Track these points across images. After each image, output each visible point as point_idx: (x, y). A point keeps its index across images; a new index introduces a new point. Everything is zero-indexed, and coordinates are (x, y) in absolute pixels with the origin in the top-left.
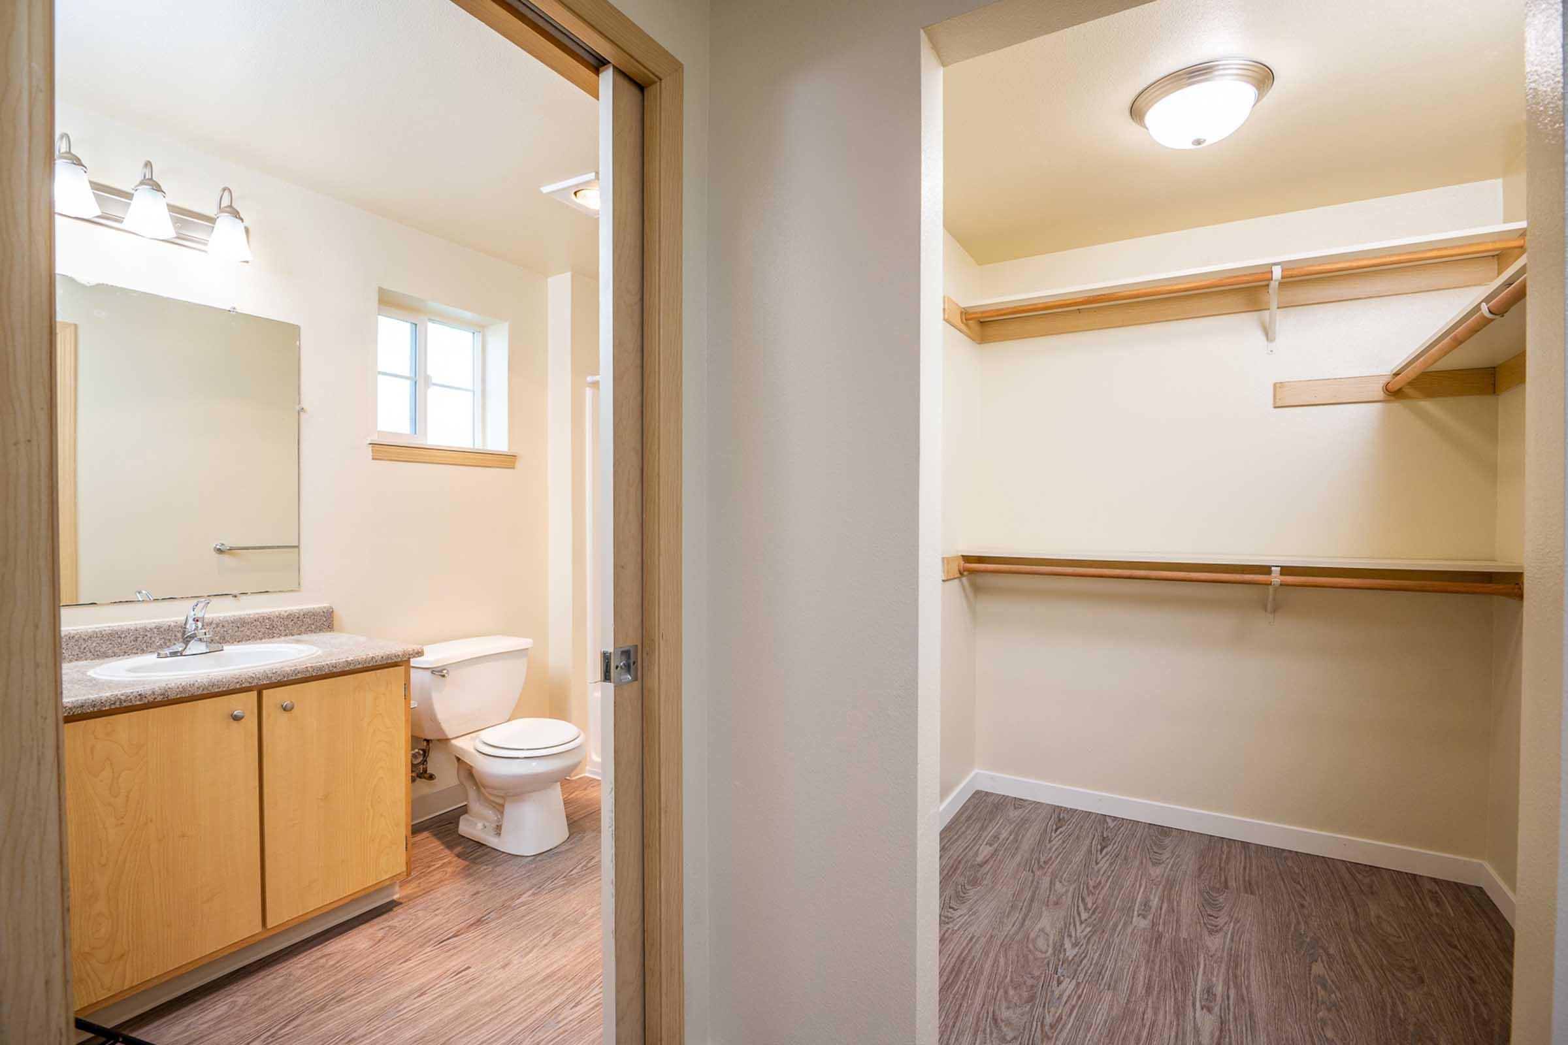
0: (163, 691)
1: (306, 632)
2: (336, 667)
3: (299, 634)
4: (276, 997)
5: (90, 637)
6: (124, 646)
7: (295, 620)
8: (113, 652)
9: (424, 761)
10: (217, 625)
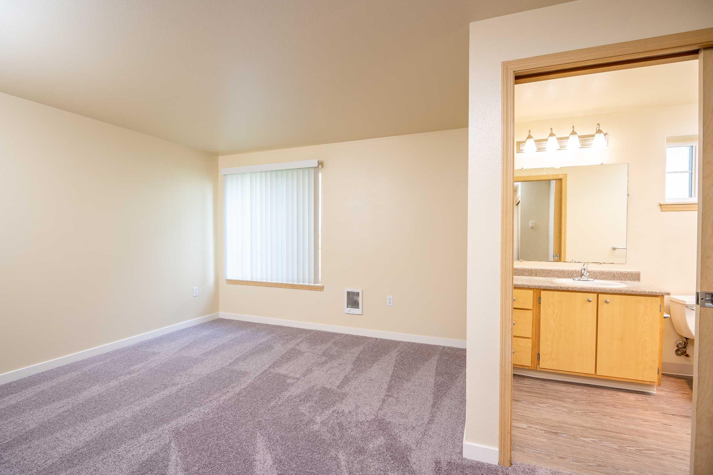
0: (567, 288)
1: (628, 280)
2: (627, 292)
3: (625, 280)
4: (595, 396)
5: (556, 271)
6: (565, 275)
7: (624, 275)
8: (562, 276)
9: (685, 347)
10: (594, 273)
